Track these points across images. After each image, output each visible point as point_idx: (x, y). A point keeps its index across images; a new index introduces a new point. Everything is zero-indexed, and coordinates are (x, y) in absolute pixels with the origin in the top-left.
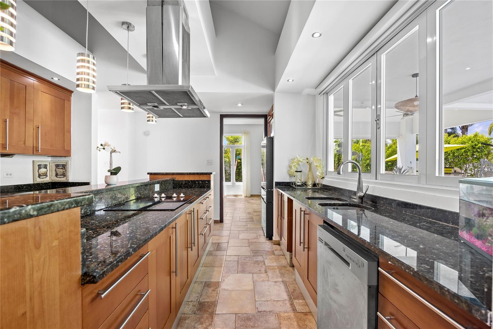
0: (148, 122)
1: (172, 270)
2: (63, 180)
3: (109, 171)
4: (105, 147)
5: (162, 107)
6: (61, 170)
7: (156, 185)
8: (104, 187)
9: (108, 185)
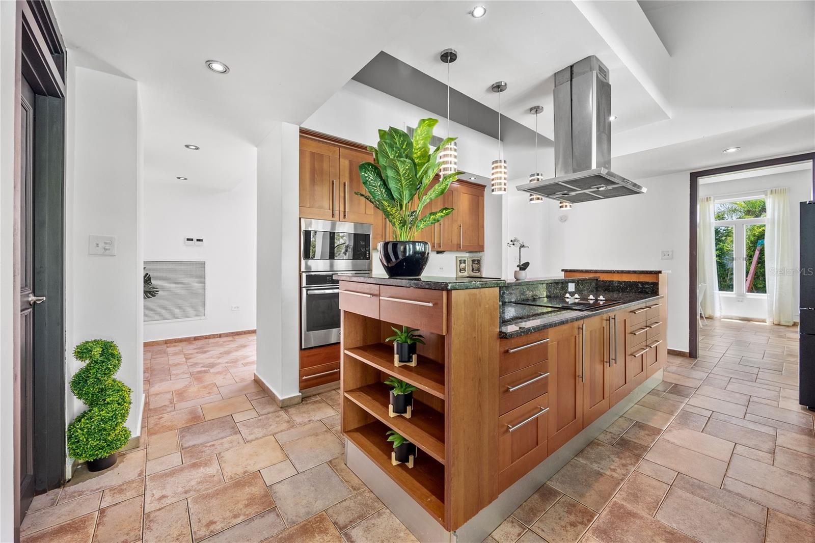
0: (562, 209)
1: (577, 374)
2: (478, 274)
3: (518, 266)
4: (515, 243)
5: (573, 194)
6: (476, 265)
7: (570, 284)
8: (514, 281)
9: (517, 280)
